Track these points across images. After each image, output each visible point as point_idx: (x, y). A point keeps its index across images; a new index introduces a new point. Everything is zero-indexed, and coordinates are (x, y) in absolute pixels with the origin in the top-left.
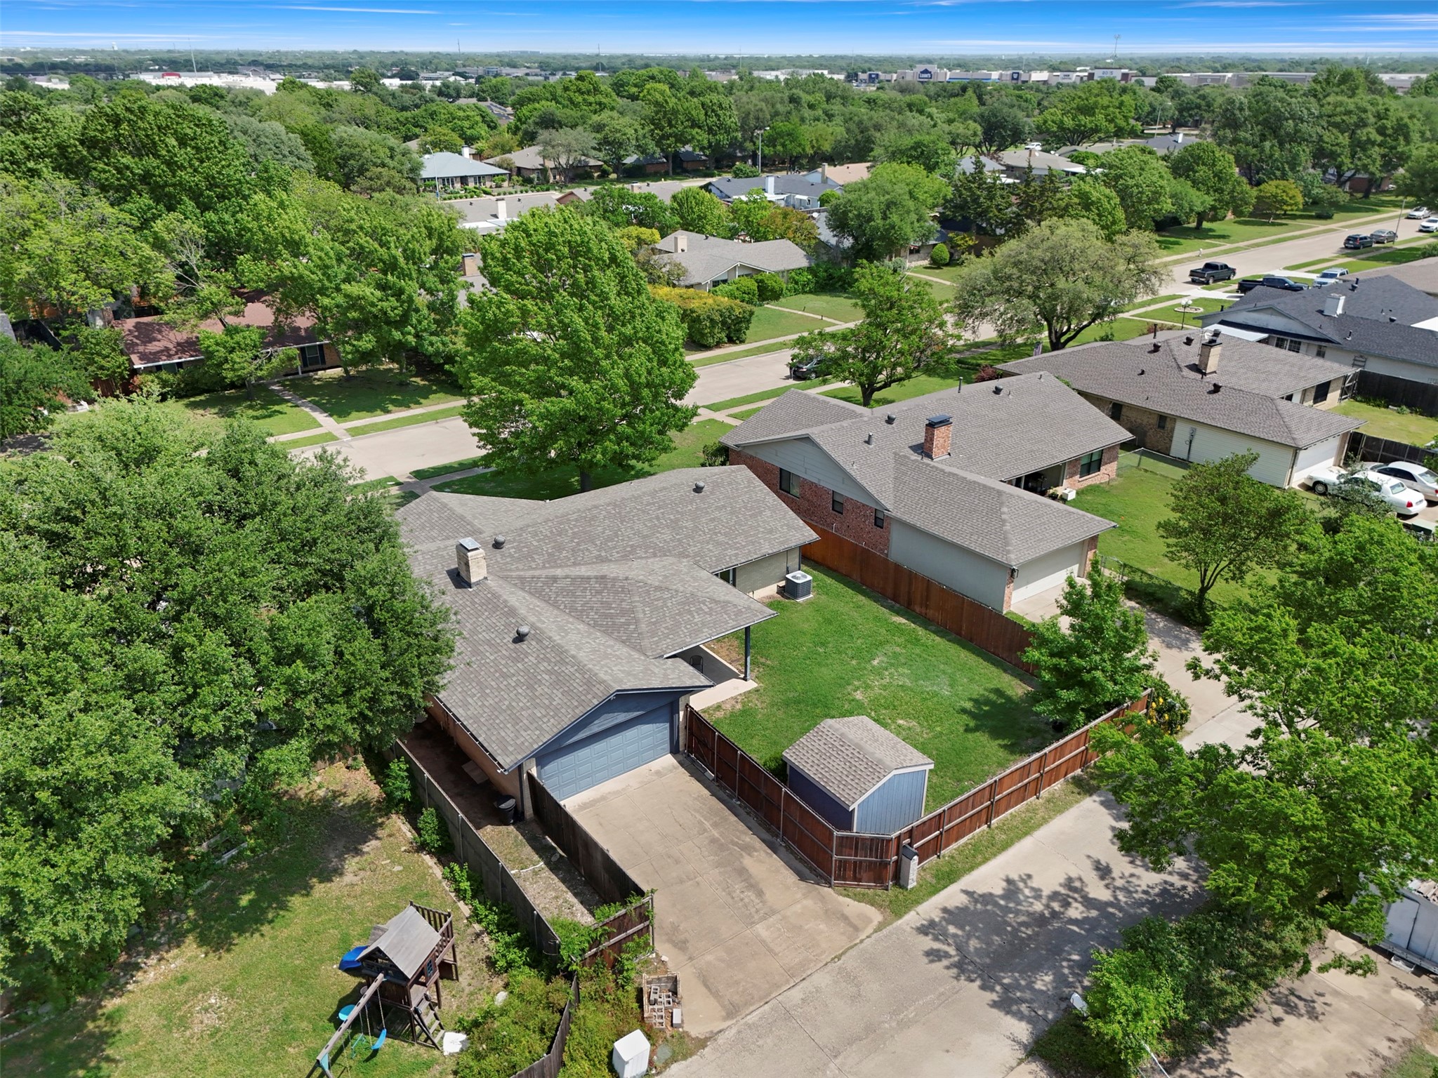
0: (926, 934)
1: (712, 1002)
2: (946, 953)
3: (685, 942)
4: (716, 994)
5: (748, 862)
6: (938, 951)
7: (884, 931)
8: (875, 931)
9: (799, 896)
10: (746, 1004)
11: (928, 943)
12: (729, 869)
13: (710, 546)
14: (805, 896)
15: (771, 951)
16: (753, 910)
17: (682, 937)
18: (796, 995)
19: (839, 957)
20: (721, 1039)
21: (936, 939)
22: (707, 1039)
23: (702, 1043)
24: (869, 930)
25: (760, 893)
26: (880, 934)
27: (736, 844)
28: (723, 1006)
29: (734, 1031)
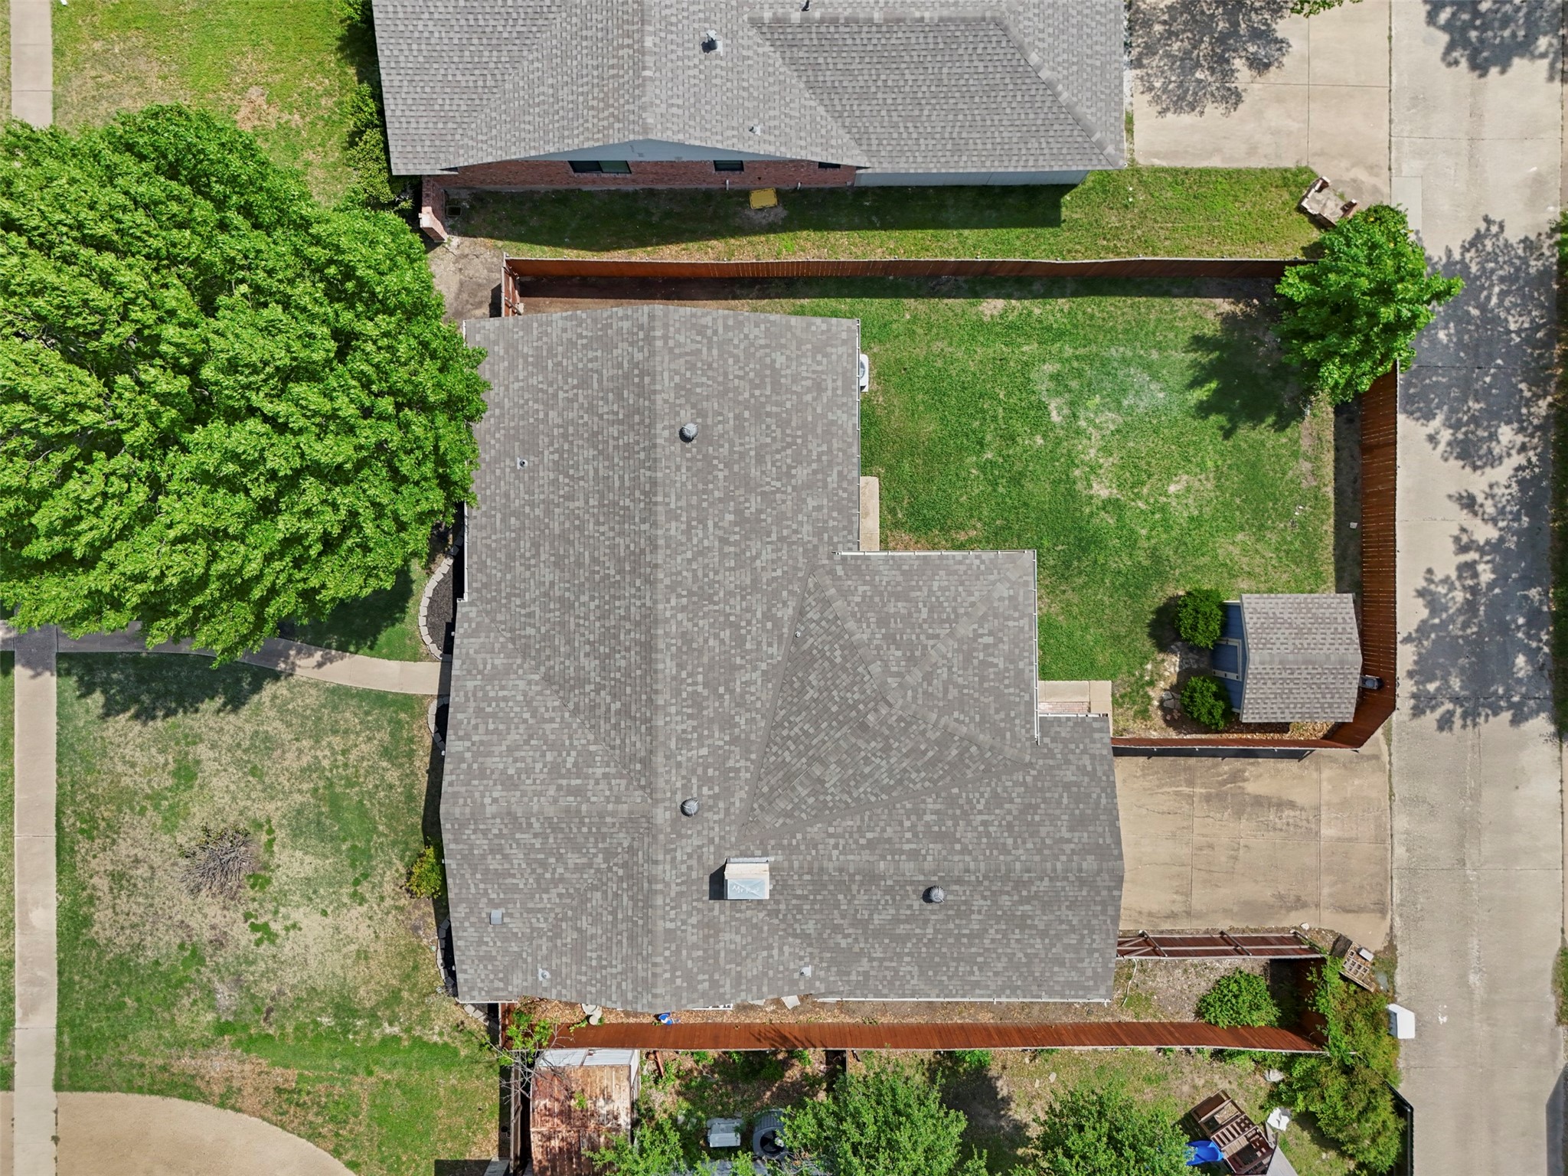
0: (1424, 712)
1: (1364, 916)
2: (1448, 711)
3: (1298, 899)
4: (1359, 910)
5: (1251, 788)
6: (1442, 717)
7: (1394, 738)
8: (1389, 745)
9: (1315, 775)
10: (1383, 893)
11: (1431, 718)
12: (1249, 809)
13: (811, 503)
14: (1319, 770)
15: (1350, 840)
16: (1304, 823)
17: (1292, 898)
18: (1400, 851)
19: (1391, 795)
20: (1398, 932)
21: (1433, 709)
22: (1391, 942)
23: (1391, 947)
24: (1385, 748)
25: (1292, 805)
26: (1394, 744)
27: (1224, 783)
28: (1373, 911)
29: (1397, 919)
